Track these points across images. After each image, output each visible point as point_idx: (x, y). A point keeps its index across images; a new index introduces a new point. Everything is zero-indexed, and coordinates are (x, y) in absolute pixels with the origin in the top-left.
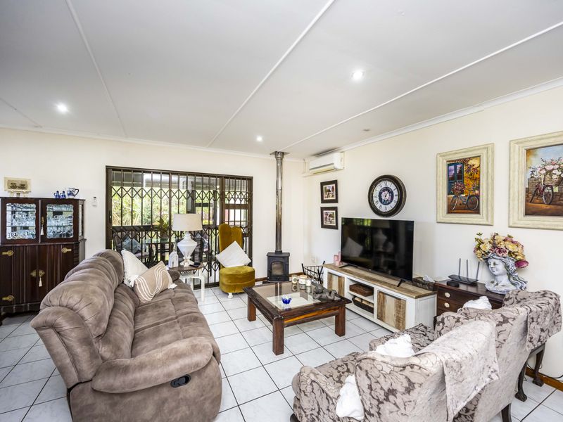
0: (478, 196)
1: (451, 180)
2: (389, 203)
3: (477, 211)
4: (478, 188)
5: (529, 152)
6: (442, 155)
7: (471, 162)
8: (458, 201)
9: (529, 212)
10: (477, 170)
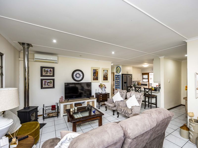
0: (98, 77)
1: (94, 73)
2: (79, 78)
3: (98, 80)
4: (98, 75)
5: (104, 70)
6: (93, 68)
7: (97, 70)
8: (95, 78)
9: (104, 80)
10: (98, 72)
